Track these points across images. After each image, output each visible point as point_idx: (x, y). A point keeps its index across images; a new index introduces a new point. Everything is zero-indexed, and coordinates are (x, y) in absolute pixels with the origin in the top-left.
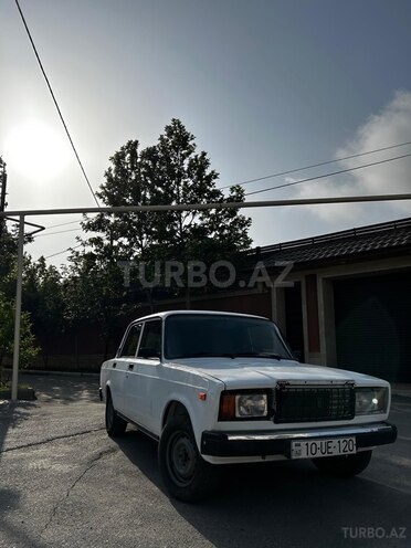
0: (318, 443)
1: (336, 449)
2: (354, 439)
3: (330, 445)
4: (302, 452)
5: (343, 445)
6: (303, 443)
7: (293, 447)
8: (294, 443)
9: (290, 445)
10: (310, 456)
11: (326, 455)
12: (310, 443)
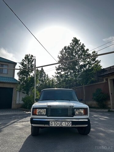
0: (58, 122)
1: (64, 124)
2: (71, 122)
3: (62, 123)
4: (53, 124)
5: (66, 124)
6: (53, 122)
7: (50, 123)
8: (50, 122)
9: (49, 122)
10: (55, 125)
11: (61, 126)
12: (55, 122)
